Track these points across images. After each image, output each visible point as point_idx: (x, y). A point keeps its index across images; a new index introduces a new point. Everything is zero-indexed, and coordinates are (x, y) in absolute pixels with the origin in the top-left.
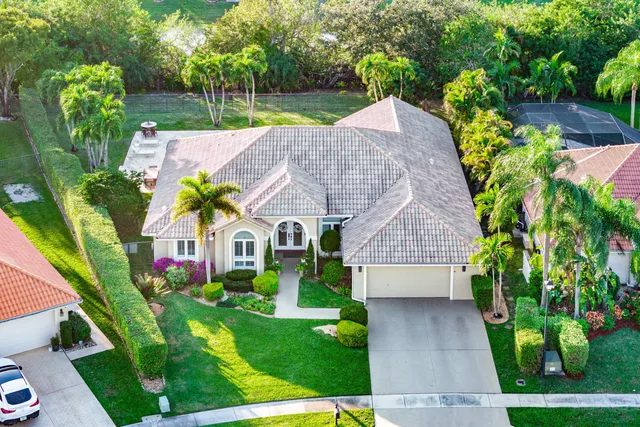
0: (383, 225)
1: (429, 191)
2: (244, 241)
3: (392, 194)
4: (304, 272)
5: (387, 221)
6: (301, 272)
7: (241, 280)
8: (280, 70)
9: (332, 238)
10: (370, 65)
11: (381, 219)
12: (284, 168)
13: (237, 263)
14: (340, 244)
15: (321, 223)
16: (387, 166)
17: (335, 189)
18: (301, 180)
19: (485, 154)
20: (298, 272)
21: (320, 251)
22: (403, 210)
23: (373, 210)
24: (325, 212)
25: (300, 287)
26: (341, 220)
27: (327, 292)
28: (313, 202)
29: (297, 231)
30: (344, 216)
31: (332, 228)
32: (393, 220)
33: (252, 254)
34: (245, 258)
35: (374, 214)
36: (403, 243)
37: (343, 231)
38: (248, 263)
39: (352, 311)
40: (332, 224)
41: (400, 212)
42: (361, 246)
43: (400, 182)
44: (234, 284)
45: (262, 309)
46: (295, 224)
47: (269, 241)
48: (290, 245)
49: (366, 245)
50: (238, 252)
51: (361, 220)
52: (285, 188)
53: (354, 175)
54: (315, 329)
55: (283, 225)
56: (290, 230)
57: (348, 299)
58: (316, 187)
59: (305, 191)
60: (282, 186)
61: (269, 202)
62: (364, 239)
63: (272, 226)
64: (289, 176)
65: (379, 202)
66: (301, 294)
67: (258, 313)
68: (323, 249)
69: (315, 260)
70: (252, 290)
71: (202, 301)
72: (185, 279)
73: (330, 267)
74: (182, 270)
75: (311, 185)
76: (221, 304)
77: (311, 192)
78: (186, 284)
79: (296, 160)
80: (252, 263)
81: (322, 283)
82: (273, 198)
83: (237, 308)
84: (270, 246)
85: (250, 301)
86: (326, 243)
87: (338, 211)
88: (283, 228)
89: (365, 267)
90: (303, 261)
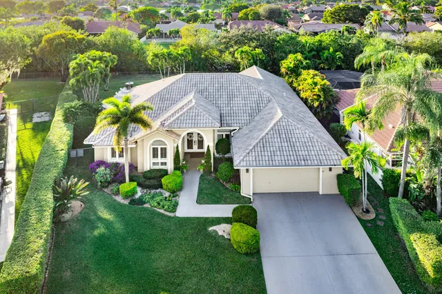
0: (263, 134)
1: (290, 111)
2: (159, 147)
3: (266, 113)
4: (204, 170)
5: (266, 131)
6: (202, 170)
7: (153, 178)
8: (199, 64)
9: (224, 144)
10: (242, 52)
11: (261, 130)
12: (191, 96)
13: (154, 164)
14: (230, 149)
15: (217, 133)
16: (260, 95)
17: (225, 110)
18: (202, 103)
19: (316, 90)
20: (199, 170)
21: (216, 153)
22: (277, 122)
23: (253, 123)
24: (219, 125)
25: (200, 183)
26: (231, 131)
27: (221, 188)
28: (210, 118)
29: (200, 139)
30: (232, 128)
31: (224, 137)
32: (270, 131)
33: (165, 157)
34: (159, 160)
35: (255, 126)
36: (281, 149)
37: (233, 139)
38: (162, 164)
39: (244, 212)
40: (224, 134)
41: (275, 124)
42: (247, 151)
43: (270, 105)
44: (147, 183)
45: (166, 207)
46: (199, 134)
47: (177, 147)
48: (195, 149)
49: (251, 150)
50: (155, 156)
51: (245, 130)
52: (191, 109)
53: (238, 101)
54: (210, 229)
55: (190, 135)
56: (195, 138)
57: (238, 194)
58: (213, 109)
59: (205, 111)
60: (189, 107)
61: (178, 119)
62: (250, 145)
63: (180, 136)
64: (194, 101)
65: (256, 118)
66: (200, 191)
67: (162, 211)
68: (218, 153)
69: (212, 161)
70: (161, 187)
71: (119, 199)
72: (109, 179)
73: (223, 167)
74: (108, 171)
75: (209, 107)
76: (133, 202)
77: (209, 112)
78: (109, 183)
79: (201, 92)
80: (165, 164)
81: (217, 179)
82: (181, 115)
83: (146, 206)
84: (178, 151)
85: (158, 199)
86: (220, 148)
87: (228, 125)
88: (191, 137)
89: (251, 169)
90: (203, 162)
